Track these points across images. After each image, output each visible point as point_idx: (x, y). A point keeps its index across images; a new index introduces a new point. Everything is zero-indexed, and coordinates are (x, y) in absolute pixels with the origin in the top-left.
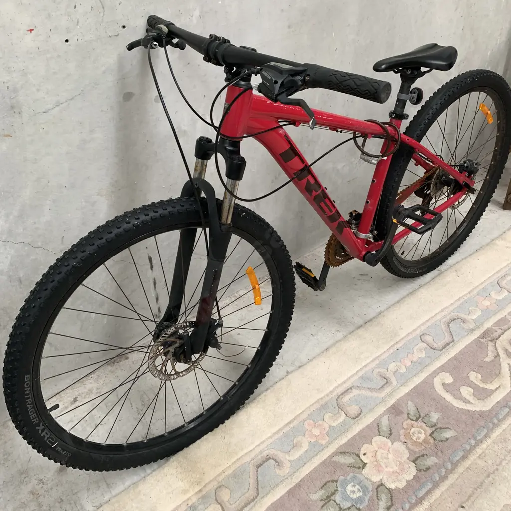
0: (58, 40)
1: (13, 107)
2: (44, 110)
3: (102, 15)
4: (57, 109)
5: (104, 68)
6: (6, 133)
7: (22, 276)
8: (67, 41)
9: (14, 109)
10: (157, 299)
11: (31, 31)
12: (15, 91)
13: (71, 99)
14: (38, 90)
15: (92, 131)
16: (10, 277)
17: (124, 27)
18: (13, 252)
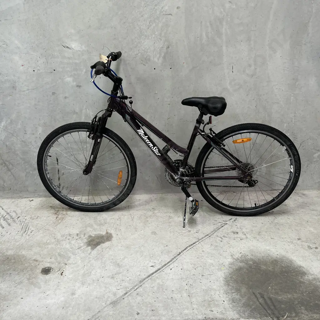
0: (31, 70)
1: (13, 87)
2: (23, 90)
3: (47, 65)
4: (28, 91)
5: (45, 82)
6: (10, 94)
7: (7, 144)
8: (34, 71)
9: (14, 88)
10: (59, 179)
11: (23, 66)
12: (15, 82)
13: (33, 89)
14: (22, 84)
15: (39, 102)
16: (4, 143)
17: (54, 70)
18: (6, 134)
